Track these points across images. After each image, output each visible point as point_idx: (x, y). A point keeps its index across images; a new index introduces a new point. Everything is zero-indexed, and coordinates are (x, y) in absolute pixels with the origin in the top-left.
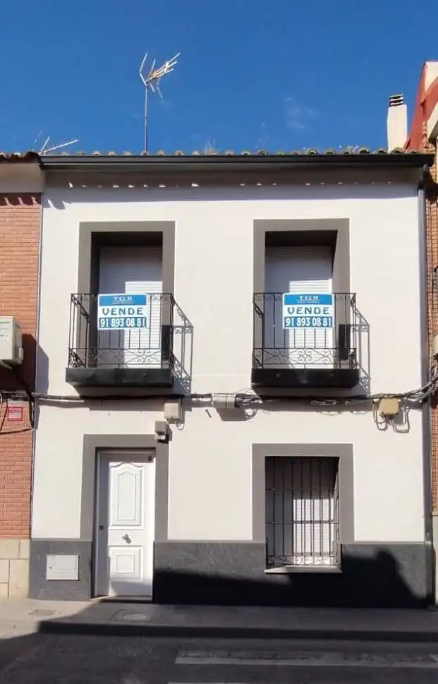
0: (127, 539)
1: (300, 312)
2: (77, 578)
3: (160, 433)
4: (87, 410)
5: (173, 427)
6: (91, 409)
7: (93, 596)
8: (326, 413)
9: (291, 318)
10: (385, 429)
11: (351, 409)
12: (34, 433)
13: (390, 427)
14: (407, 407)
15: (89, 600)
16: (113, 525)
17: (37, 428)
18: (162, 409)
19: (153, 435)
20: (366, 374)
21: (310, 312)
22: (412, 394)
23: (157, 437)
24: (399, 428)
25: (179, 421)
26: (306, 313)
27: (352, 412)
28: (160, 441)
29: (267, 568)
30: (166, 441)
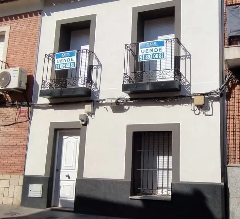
0: (68, 176)
1: (147, 52)
2: (41, 197)
3: (82, 121)
4: (53, 110)
5: (89, 117)
6: (54, 110)
7: (48, 207)
8: (166, 106)
9: (142, 55)
10: (198, 114)
11: (180, 103)
12: (30, 123)
13: (202, 113)
14: (212, 101)
15: (45, 209)
16: (63, 169)
17: (31, 120)
18: (83, 108)
19: (79, 122)
20: (188, 82)
21: (152, 51)
22: (212, 93)
23: (81, 123)
24: (207, 113)
25: (93, 114)
26: (150, 52)
27: (180, 105)
28: (83, 125)
29: (131, 196)
30: (86, 125)
